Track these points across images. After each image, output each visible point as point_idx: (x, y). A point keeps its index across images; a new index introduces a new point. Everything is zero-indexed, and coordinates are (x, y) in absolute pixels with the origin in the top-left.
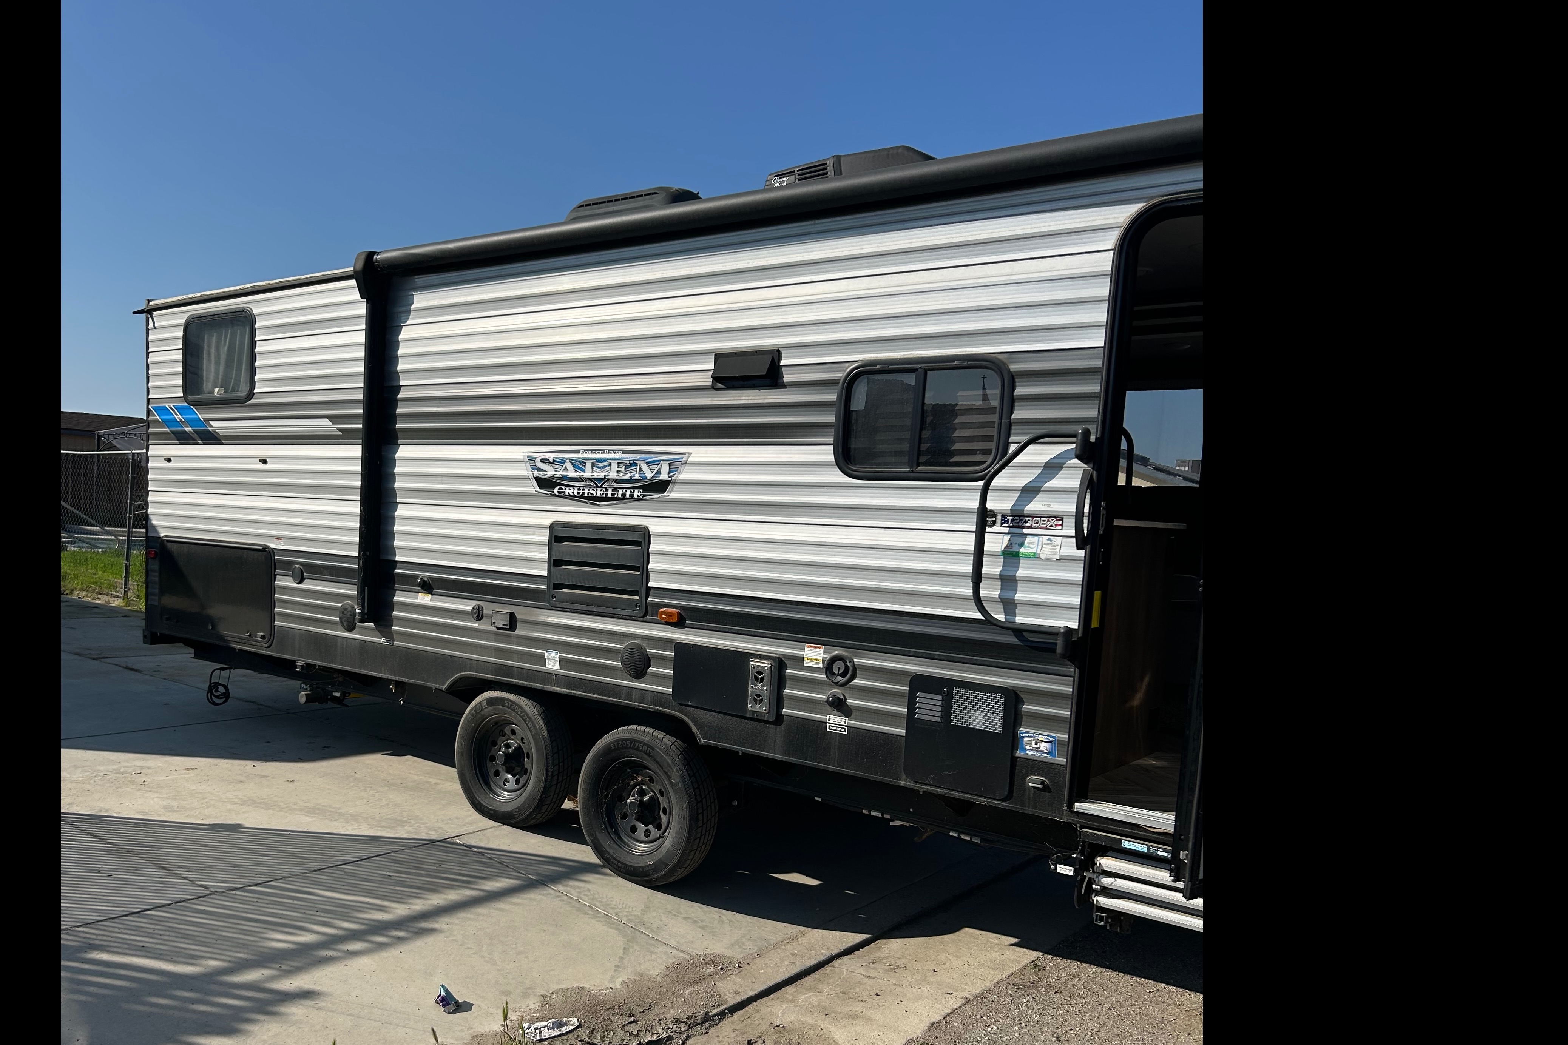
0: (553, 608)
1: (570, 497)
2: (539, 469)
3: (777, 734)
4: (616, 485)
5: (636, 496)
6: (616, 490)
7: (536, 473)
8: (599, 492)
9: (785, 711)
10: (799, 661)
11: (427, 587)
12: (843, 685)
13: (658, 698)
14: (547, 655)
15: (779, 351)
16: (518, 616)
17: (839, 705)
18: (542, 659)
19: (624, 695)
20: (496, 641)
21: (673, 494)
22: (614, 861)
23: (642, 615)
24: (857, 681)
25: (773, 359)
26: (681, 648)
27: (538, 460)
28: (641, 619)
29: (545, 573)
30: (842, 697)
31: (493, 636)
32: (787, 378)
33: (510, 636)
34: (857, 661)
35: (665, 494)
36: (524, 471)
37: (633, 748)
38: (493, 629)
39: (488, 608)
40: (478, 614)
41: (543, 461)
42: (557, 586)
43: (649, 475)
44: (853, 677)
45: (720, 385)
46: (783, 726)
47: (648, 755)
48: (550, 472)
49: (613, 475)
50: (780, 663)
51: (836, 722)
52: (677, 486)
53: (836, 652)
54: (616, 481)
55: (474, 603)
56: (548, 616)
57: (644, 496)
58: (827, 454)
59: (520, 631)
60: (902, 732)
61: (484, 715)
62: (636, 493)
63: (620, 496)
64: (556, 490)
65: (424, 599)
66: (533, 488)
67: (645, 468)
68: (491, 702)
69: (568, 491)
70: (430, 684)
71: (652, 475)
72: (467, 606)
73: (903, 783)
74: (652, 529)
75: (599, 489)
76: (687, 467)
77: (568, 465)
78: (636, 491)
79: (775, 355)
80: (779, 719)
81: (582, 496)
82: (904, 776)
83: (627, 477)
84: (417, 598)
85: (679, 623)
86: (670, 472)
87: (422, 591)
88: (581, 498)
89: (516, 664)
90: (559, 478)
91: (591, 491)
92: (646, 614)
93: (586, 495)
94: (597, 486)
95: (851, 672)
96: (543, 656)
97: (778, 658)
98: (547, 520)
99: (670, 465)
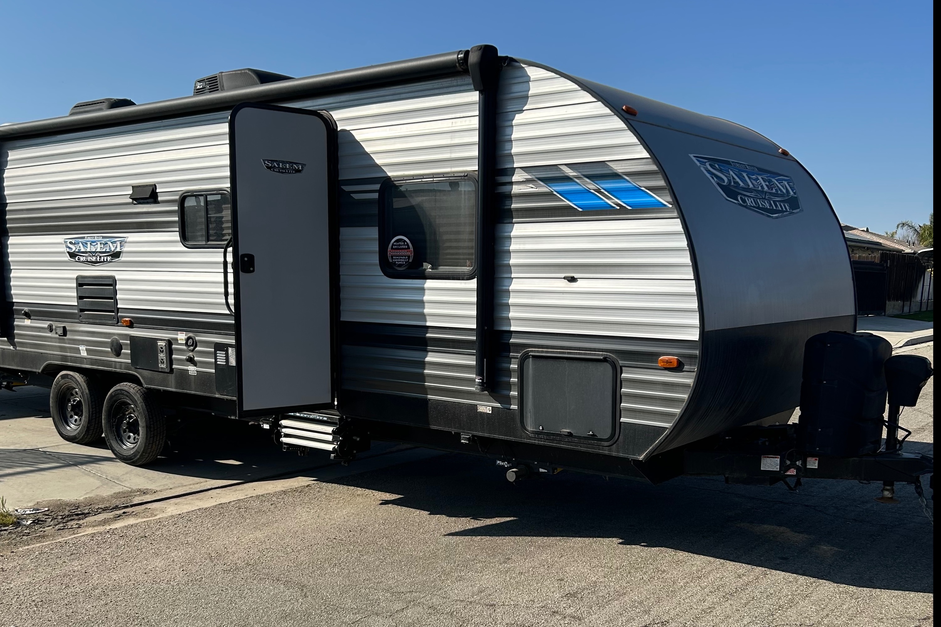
0: (81, 322)
1: (83, 262)
2: (69, 248)
3: (172, 378)
4: (101, 255)
5: (108, 260)
6: (100, 257)
7: (68, 250)
8: (94, 259)
9: (174, 366)
10: (176, 340)
11: (28, 315)
12: (193, 351)
13: (127, 366)
14: (80, 348)
15: (155, 185)
16: (67, 328)
17: (191, 360)
18: (78, 351)
19: (113, 366)
20: (59, 343)
21: (123, 258)
22: (118, 454)
23: (116, 323)
24: (197, 349)
25: (153, 189)
26: (133, 339)
27: (68, 243)
28: (116, 325)
29: (76, 304)
30: (192, 357)
31: (58, 340)
32: (160, 199)
33: (64, 339)
34: (197, 338)
35: (120, 258)
36: (64, 249)
37: (121, 394)
38: (57, 336)
39: (55, 324)
40: (51, 329)
41: (71, 243)
42: (82, 310)
43: (113, 249)
44: (196, 347)
45: (135, 202)
46: (174, 374)
47: (127, 396)
48: (74, 248)
49: (98, 250)
50: (170, 343)
51: (192, 369)
52: (124, 254)
53: (191, 334)
54: (100, 252)
55: (49, 323)
56: (80, 327)
57: (112, 260)
58: (176, 237)
59: (68, 336)
60: (213, 371)
61: (60, 385)
62: (109, 258)
63: (102, 260)
64: (77, 258)
65: (27, 322)
66: (67, 258)
67: (111, 244)
68: (63, 377)
69: (82, 259)
70: (34, 370)
71: (114, 248)
72: (45, 325)
73: (217, 396)
74: (117, 278)
75: (94, 257)
76: (126, 244)
77: (81, 245)
78: (109, 257)
79: (154, 187)
80: (172, 370)
81: (88, 261)
82: (217, 393)
83: (104, 250)
84: (24, 322)
85: (131, 325)
86: (121, 247)
87: (26, 318)
88: (87, 262)
89: (69, 354)
90: (77, 252)
91: (91, 259)
92: (118, 322)
93: (89, 260)
94: (93, 256)
95: (195, 344)
96: (78, 349)
97: (168, 340)
98: (74, 275)
99: (120, 243)
